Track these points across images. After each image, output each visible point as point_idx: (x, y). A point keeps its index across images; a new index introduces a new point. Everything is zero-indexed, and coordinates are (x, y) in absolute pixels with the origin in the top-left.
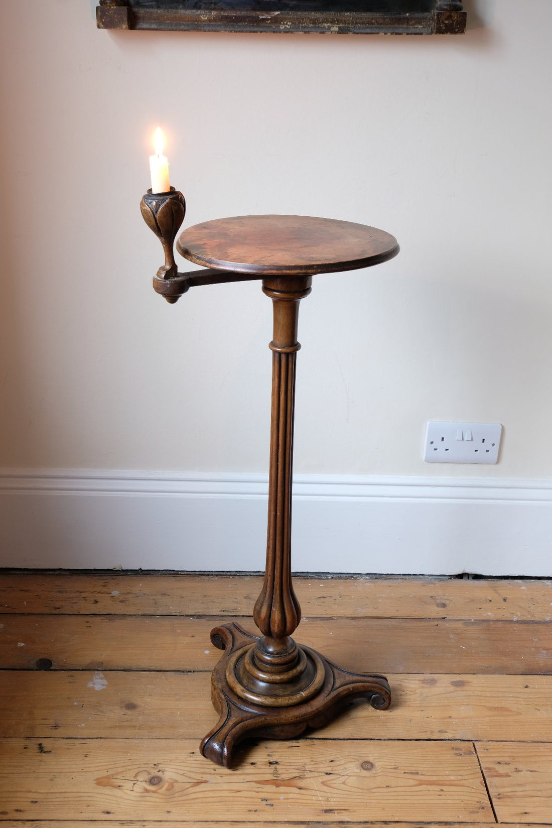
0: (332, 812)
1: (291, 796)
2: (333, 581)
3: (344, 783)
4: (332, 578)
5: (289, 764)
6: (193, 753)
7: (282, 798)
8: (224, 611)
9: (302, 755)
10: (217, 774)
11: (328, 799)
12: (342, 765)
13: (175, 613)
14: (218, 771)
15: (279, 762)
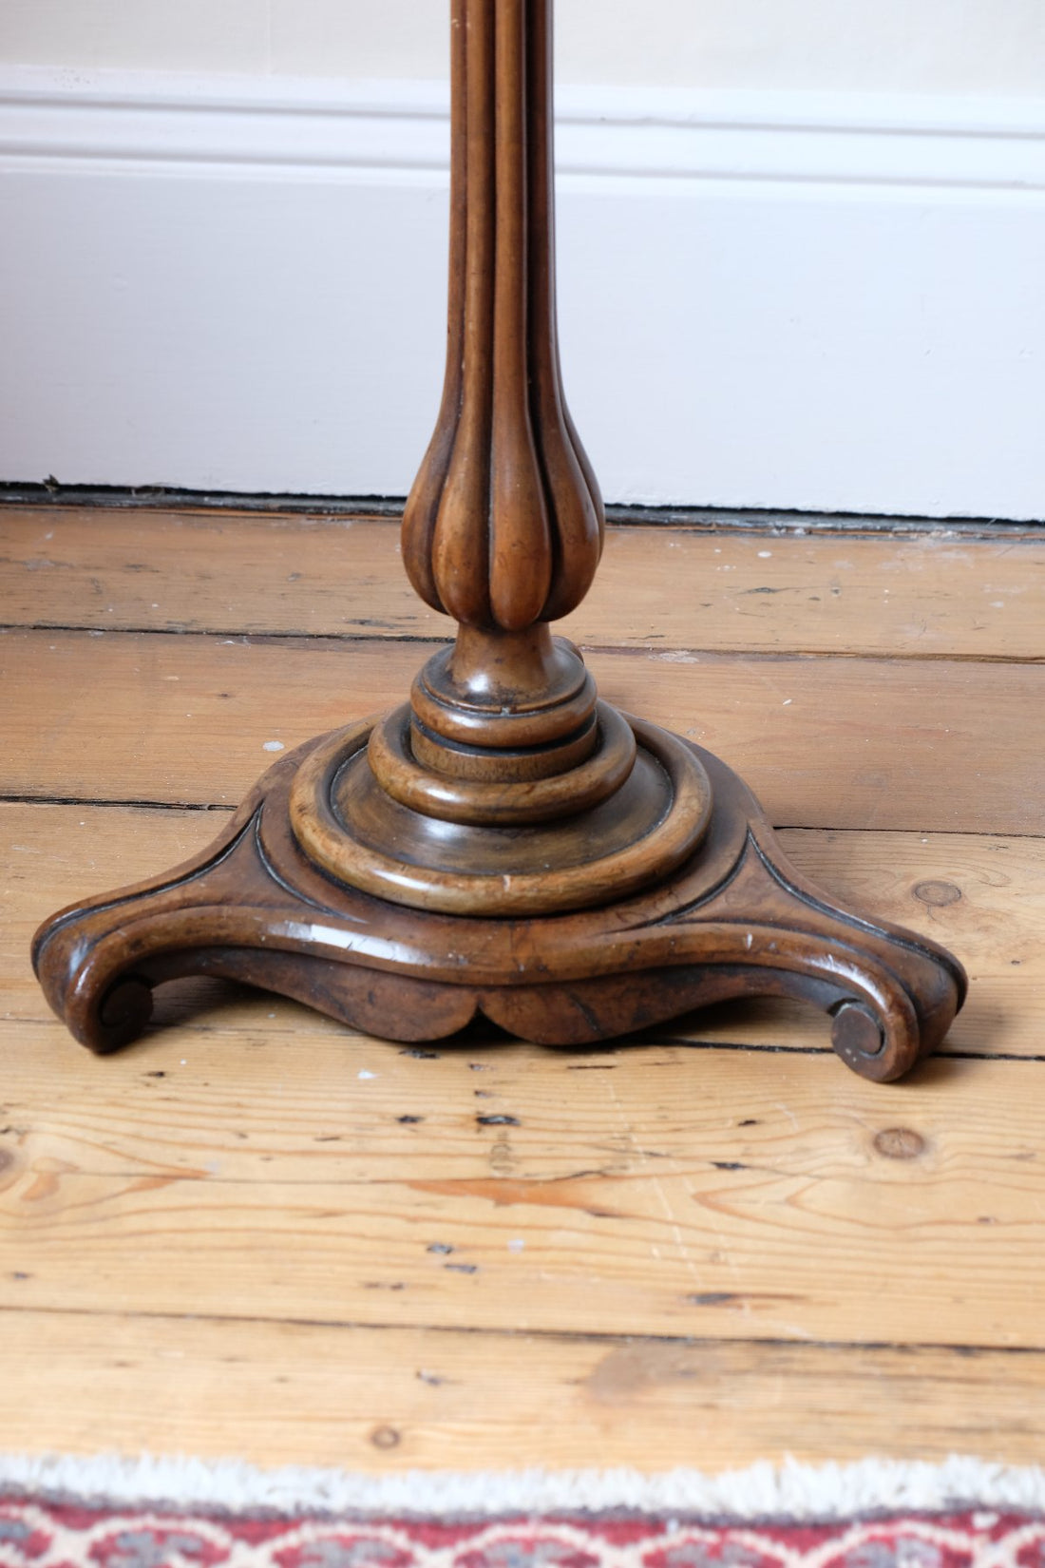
0: (729, 1302)
1: (556, 1238)
2: (812, 540)
3: (792, 1201)
4: (810, 532)
5: (561, 1126)
6: (161, 1074)
7: (520, 1243)
8: (362, 623)
9: (620, 1097)
10: (250, 1150)
11: (716, 1255)
12: (790, 1137)
13: (169, 622)
14: (254, 1140)
15: (520, 1119)
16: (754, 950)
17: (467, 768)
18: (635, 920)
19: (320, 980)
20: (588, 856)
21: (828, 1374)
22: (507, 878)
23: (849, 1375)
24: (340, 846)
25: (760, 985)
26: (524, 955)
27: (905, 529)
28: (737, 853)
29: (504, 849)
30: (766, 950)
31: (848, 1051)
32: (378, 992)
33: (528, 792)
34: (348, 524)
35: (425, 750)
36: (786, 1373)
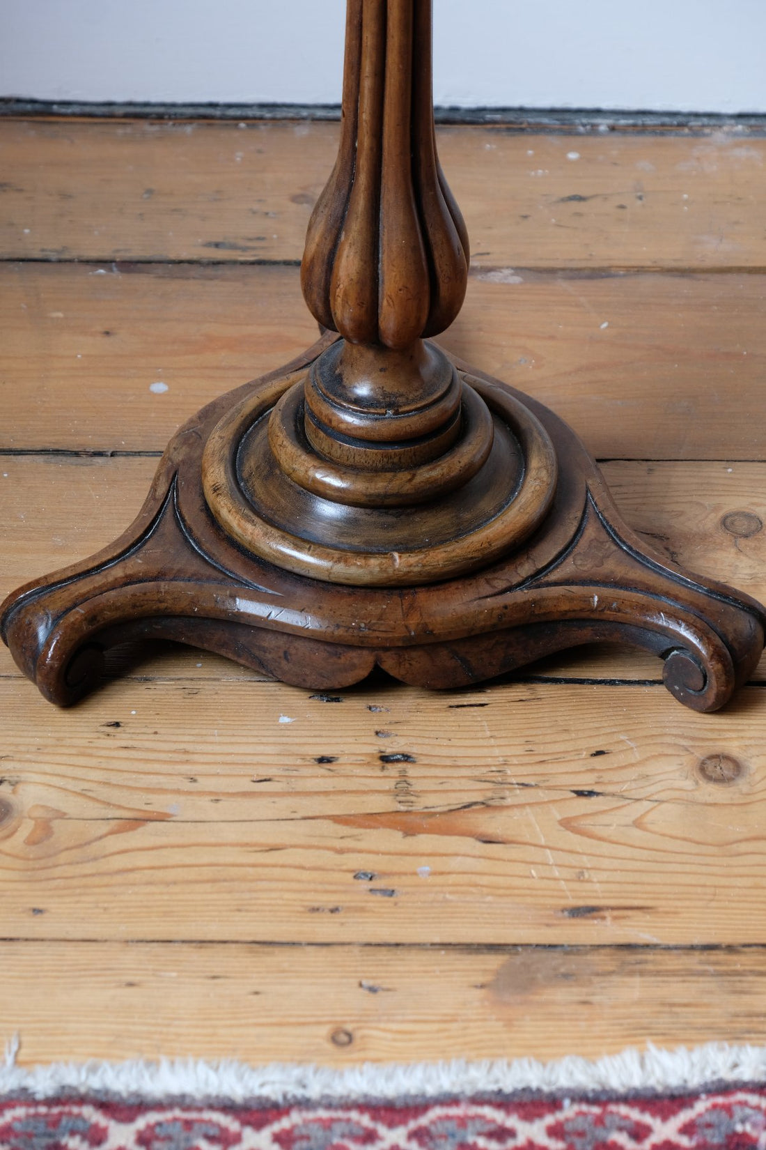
0: (595, 914)
1: (454, 864)
2: (616, 139)
3: (638, 824)
4: (612, 130)
5: (448, 762)
6: (117, 725)
7: (427, 869)
8: (217, 245)
9: (495, 733)
10: (201, 793)
11: (582, 873)
12: (632, 765)
13: (43, 250)
14: (204, 784)
15: (413, 756)
16: (599, 609)
17: (357, 458)
18: (500, 584)
19: (243, 640)
20: (460, 529)
21: (674, 973)
22: (396, 555)
23: (691, 973)
24: (254, 527)
25: (605, 635)
26: (413, 622)
27: (699, 123)
28: (579, 514)
29: (391, 527)
30: (610, 609)
31: (677, 688)
32: (293, 651)
33: (410, 480)
34: (189, 129)
35: (321, 441)
36: (642, 973)
